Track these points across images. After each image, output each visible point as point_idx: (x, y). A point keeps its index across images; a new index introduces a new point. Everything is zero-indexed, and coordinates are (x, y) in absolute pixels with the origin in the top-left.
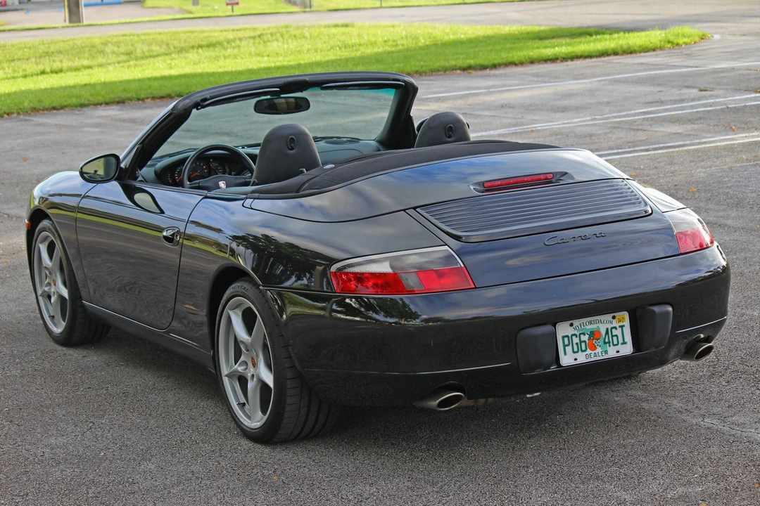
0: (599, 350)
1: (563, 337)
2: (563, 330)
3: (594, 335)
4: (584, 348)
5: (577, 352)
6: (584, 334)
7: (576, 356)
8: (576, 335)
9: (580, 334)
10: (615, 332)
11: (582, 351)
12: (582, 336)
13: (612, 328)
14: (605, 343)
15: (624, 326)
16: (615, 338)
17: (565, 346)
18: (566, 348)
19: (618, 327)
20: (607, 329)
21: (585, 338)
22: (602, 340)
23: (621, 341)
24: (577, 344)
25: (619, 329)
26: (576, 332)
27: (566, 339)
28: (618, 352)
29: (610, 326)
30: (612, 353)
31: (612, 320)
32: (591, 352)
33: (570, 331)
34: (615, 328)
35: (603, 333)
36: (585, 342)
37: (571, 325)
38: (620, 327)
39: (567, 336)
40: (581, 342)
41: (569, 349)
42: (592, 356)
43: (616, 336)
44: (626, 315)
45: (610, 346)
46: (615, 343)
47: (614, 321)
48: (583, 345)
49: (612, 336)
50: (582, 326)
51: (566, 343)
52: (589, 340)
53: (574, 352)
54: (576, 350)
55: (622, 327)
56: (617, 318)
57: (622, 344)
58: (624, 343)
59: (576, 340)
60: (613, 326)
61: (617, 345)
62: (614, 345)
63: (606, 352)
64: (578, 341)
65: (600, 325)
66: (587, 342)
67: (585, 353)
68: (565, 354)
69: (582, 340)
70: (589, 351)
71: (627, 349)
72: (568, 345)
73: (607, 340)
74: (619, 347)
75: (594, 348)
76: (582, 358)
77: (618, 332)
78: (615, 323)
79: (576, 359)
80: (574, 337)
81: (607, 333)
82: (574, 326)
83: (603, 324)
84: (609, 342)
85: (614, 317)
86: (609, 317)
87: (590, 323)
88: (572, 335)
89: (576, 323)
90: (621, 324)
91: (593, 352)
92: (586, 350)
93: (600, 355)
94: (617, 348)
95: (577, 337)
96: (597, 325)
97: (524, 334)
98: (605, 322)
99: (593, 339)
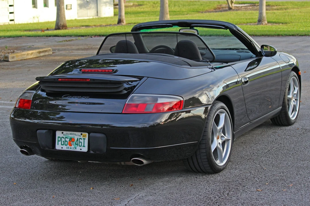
0: (73, 146)
1: (58, 137)
2: (59, 134)
3: (72, 140)
4: (66, 144)
5: (63, 145)
7: (62, 146)
11: (65, 145)
12: (66, 139)
14: (76, 144)
15: (85, 139)
16: (80, 143)
17: (58, 141)
19: (82, 139)
20: (78, 138)
21: (68, 140)
22: (75, 142)
23: (83, 145)
24: (63, 141)
25: (83, 140)
26: (64, 136)
27: (59, 138)
28: (81, 149)
29: (79, 137)
30: (78, 149)
31: (80, 135)
33: (61, 135)
34: (81, 139)
35: (76, 140)
36: (67, 141)
37: (63, 133)
38: (83, 139)
39: (60, 137)
40: (65, 141)
41: (60, 143)
43: (81, 142)
44: (87, 134)
45: (78, 146)
46: (80, 145)
47: (81, 136)
48: (66, 142)
49: (80, 142)
50: (67, 135)
51: (59, 140)
52: (69, 141)
53: (62, 145)
54: (63, 144)
55: (84, 139)
56: (83, 135)
57: (83, 146)
58: (84, 146)
59: (63, 140)
60: (80, 138)
61: (81, 146)
62: (80, 146)
63: (76, 148)
64: (64, 141)
66: (68, 142)
67: (67, 146)
68: (58, 144)
70: (68, 146)
71: (85, 149)
72: (60, 141)
73: (77, 143)
74: (82, 148)
75: (71, 145)
76: (65, 148)
77: (82, 141)
78: (82, 137)
79: (62, 148)
80: (63, 138)
81: (77, 140)
83: (76, 135)
84: (78, 144)
85: (81, 134)
86: (79, 133)
87: (71, 134)
89: (65, 132)
90: (84, 138)
91: (70, 147)
92: (67, 145)
93: (73, 149)
94: (81, 148)
95: (64, 138)
96: (74, 136)
97: (38, 131)
98: (77, 135)
99: (71, 141)
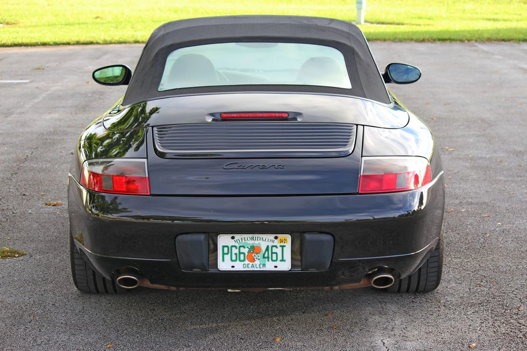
0: (257, 262)
1: (224, 247)
2: (224, 240)
3: (254, 250)
4: (242, 258)
5: (236, 261)
6: (244, 247)
7: (233, 264)
8: (235, 247)
9: (240, 247)
10: (275, 250)
11: (240, 261)
12: (242, 248)
13: (272, 246)
14: (264, 257)
15: (284, 246)
16: (274, 255)
17: (224, 254)
18: (225, 256)
19: (278, 246)
20: (268, 247)
21: (246, 251)
22: (261, 255)
23: (280, 258)
24: (236, 254)
25: (280, 249)
26: (236, 244)
27: (226, 249)
28: (276, 267)
29: (270, 244)
30: (270, 266)
31: (273, 239)
32: (249, 263)
33: (231, 243)
34: (276, 247)
35: (264, 249)
36: (244, 253)
37: (233, 238)
38: (281, 246)
39: (227, 246)
40: (240, 253)
41: (227, 257)
42: (250, 266)
43: (276, 253)
44: (288, 238)
45: (268, 261)
46: (274, 258)
48: (242, 256)
49: (272, 253)
50: (243, 241)
51: (226, 251)
52: (249, 252)
53: (232, 260)
54: (234, 258)
55: (283, 247)
56: (279, 239)
57: (280, 261)
58: (283, 260)
59: (235, 251)
60: (274, 244)
61: (276, 260)
62: (273, 261)
63: (264, 265)
64: (238, 252)
65: (261, 242)
66: (246, 254)
67: (243, 263)
68: (223, 260)
69: (241, 251)
70: (247, 262)
71: (285, 266)
72: (227, 254)
73: (266, 255)
74: (278, 263)
76: (239, 267)
77: (278, 250)
78: (276, 242)
79: (233, 267)
80: (234, 249)
81: (267, 249)
82: (235, 239)
83: (264, 241)
84: (268, 258)
85: (276, 238)
86: (272, 237)
87: (252, 239)
88: (232, 246)
89: (237, 237)
90: (282, 244)
91: (251, 264)
92: (244, 260)
93: (258, 266)
94: (275, 264)
95: (236, 248)
96: (259, 242)
97: (179, 238)
98: (267, 240)
99: (253, 253)
